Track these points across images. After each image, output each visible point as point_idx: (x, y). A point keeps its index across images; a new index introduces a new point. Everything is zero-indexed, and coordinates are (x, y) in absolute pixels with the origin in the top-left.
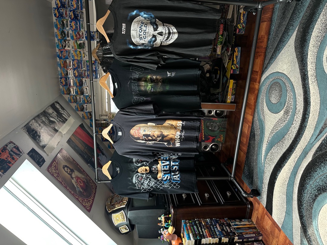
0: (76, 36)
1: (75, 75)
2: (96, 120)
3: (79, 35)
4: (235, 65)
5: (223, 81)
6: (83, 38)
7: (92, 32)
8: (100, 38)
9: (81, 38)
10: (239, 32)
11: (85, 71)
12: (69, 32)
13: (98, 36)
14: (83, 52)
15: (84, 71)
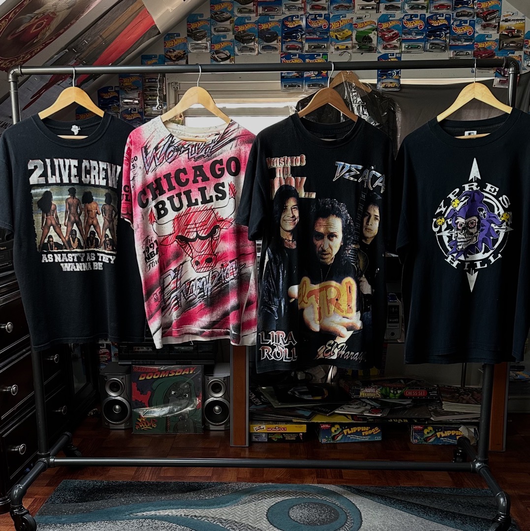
0: (389, 30)
1: (290, 19)
2: (163, 73)
3: (392, 38)
4: (342, 432)
5: (299, 410)
6: (385, 48)
7: (398, 73)
8: (383, 92)
9: (385, 44)
10: (415, 431)
11: (302, 49)
12: (398, 12)
13: (390, 87)
14: (350, 46)
15: (300, 46)
